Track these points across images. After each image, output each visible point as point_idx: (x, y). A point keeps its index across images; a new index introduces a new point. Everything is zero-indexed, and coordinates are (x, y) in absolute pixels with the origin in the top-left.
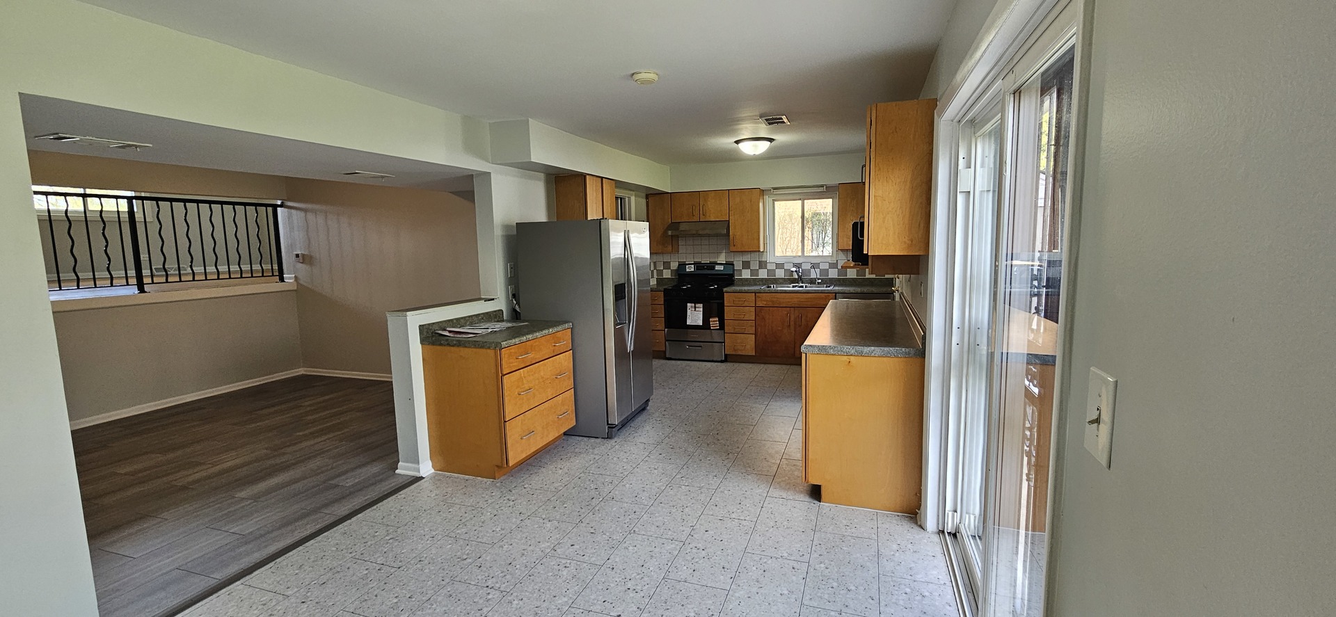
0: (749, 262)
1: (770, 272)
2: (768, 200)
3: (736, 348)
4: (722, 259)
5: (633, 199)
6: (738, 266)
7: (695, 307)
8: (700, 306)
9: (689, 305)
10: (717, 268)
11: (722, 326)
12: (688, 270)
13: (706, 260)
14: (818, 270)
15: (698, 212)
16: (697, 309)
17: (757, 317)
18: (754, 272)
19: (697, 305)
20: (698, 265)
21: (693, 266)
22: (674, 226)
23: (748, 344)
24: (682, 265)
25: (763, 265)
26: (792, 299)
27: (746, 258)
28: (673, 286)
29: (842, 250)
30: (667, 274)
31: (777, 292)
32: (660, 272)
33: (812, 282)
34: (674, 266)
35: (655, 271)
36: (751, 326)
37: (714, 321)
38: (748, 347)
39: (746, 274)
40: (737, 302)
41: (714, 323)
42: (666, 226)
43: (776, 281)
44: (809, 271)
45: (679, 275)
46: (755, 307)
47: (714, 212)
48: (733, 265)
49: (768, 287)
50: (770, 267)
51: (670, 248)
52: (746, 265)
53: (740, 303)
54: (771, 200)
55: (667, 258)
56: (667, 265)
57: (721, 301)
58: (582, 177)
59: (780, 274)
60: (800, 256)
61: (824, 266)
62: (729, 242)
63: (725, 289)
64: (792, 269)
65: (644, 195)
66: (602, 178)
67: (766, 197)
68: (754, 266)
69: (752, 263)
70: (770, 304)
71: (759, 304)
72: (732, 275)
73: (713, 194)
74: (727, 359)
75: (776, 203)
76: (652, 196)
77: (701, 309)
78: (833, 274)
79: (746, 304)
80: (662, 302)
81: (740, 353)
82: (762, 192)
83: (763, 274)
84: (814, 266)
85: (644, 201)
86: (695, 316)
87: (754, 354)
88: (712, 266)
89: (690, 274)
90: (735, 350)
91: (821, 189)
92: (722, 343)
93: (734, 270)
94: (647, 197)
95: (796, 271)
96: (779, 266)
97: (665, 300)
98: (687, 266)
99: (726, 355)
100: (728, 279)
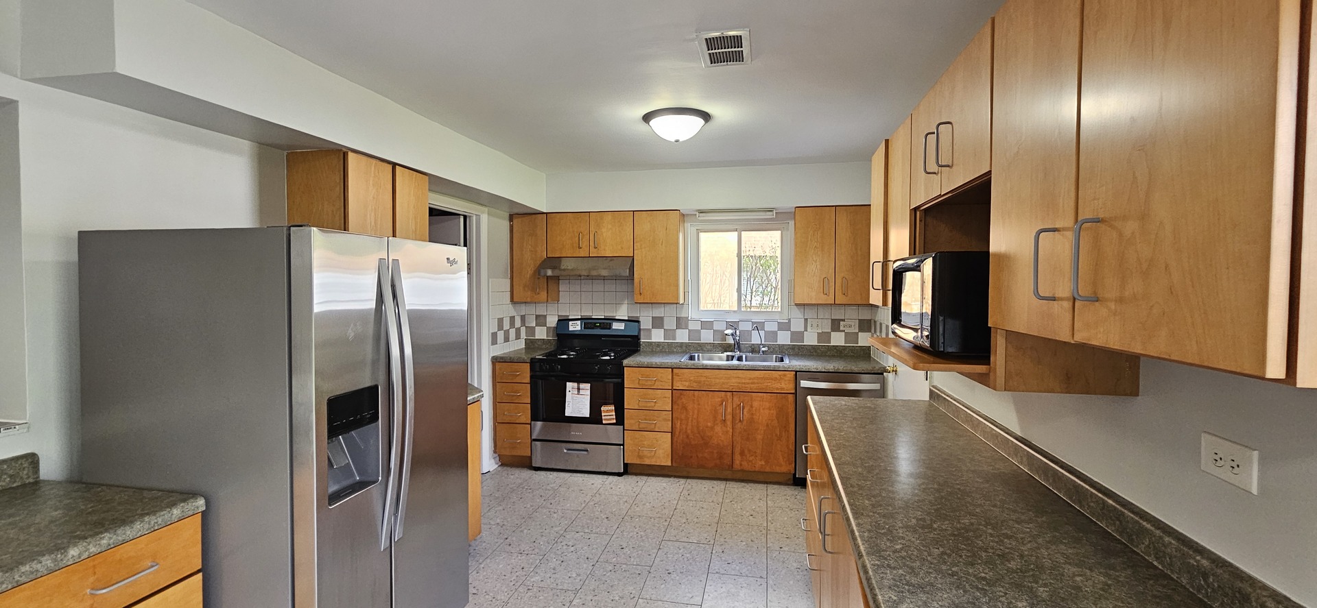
0: (661, 319)
1: (694, 334)
2: (690, 228)
3: (641, 453)
4: (623, 313)
5: (484, 218)
6: (646, 323)
7: (579, 389)
8: (586, 387)
9: (569, 385)
10: (616, 326)
11: (620, 420)
12: (571, 328)
13: (598, 314)
14: (762, 333)
15: (586, 243)
16: (581, 392)
17: (675, 407)
18: (669, 333)
19: (582, 386)
20: (588, 322)
21: (579, 322)
22: (553, 262)
23: (660, 450)
24: (563, 321)
25: (681, 323)
26: (729, 378)
27: (658, 312)
28: (547, 355)
29: (796, 305)
30: (541, 334)
31: (706, 368)
32: (531, 331)
33: (754, 349)
34: (552, 321)
35: (523, 330)
36: (665, 420)
37: (607, 411)
38: (660, 452)
39: (657, 336)
40: (644, 383)
41: (608, 412)
42: (539, 263)
43: (702, 348)
44: (749, 333)
45: (558, 335)
46: (672, 390)
47: (611, 243)
48: (638, 322)
49: (692, 358)
50: (692, 326)
51: (544, 295)
52: (658, 322)
53: (649, 383)
54: (694, 229)
55: (541, 310)
56: (541, 320)
57: (620, 380)
58: (340, 154)
59: (707, 337)
60: (734, 311)
61: (771, 327)
62: (633, 288)
63: (625, 362)
64: (726, 332)
65: (507, 215)
66: (394, 165)
67: (687, 225)
68: (670, 324)
69: (666, 321)
70: (695, 386)
71: (678, 386)
72: (637, 338)
73: (609, 216)
74: (628, 470)
75: (702, 235)
76: (520, 217)
77: (589, 392)
78: (784, 339)
79: (658, 385)
80: (528, 380)
81: (647, 462)
82: (683, 216)
83: (682, 337)
84: (758, 327)
85: (506, 224)
86: (578, 400)
87: (669, 464)
88: (607, 323)
89: (574, 336)
90: (640, 457)
91: (768, 215)
92: (620, 445)
93: (640, 330)
94: (511, 218)
95: (732, 335)
96: (706, 325)
97: (531, 377)
98: (570, 323)
99: (626, 465)
100: (631, 344)
